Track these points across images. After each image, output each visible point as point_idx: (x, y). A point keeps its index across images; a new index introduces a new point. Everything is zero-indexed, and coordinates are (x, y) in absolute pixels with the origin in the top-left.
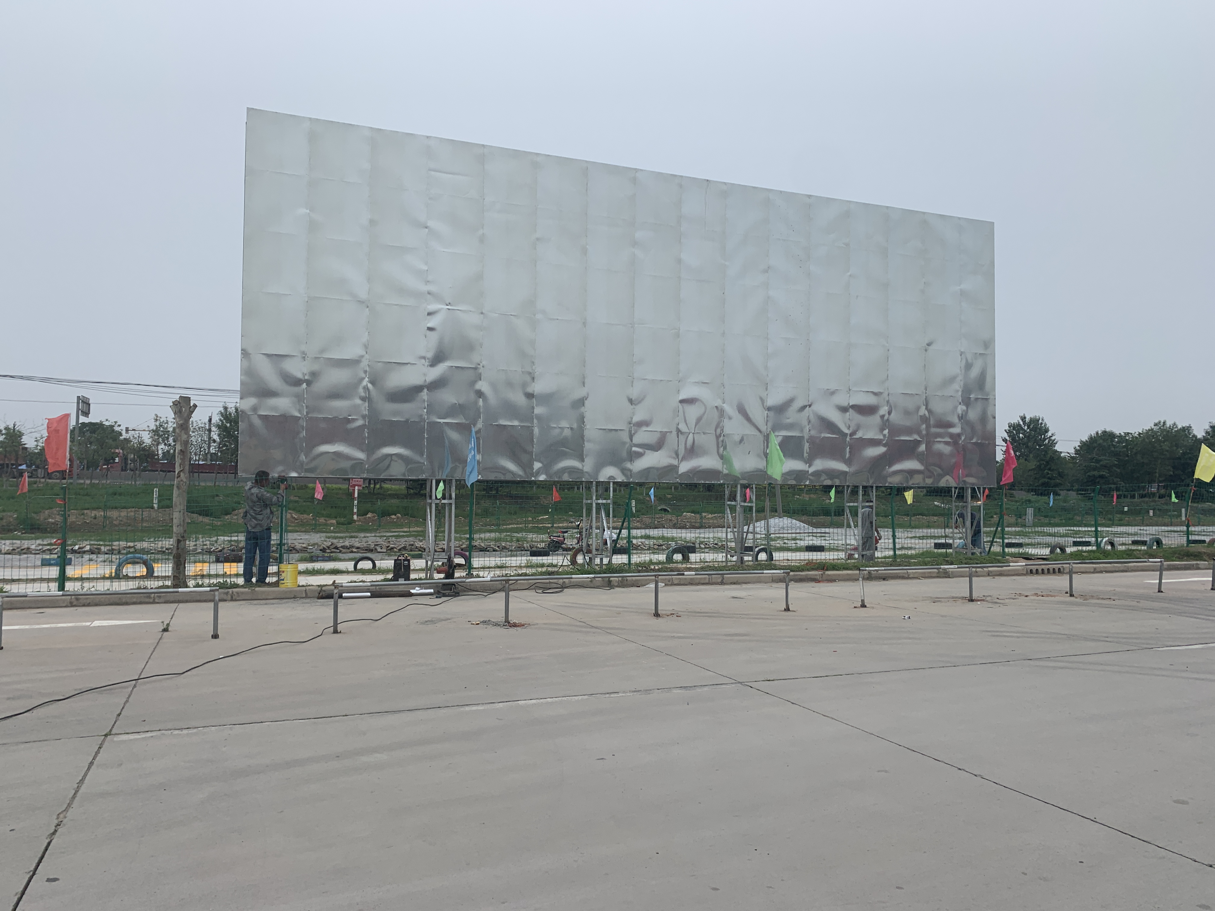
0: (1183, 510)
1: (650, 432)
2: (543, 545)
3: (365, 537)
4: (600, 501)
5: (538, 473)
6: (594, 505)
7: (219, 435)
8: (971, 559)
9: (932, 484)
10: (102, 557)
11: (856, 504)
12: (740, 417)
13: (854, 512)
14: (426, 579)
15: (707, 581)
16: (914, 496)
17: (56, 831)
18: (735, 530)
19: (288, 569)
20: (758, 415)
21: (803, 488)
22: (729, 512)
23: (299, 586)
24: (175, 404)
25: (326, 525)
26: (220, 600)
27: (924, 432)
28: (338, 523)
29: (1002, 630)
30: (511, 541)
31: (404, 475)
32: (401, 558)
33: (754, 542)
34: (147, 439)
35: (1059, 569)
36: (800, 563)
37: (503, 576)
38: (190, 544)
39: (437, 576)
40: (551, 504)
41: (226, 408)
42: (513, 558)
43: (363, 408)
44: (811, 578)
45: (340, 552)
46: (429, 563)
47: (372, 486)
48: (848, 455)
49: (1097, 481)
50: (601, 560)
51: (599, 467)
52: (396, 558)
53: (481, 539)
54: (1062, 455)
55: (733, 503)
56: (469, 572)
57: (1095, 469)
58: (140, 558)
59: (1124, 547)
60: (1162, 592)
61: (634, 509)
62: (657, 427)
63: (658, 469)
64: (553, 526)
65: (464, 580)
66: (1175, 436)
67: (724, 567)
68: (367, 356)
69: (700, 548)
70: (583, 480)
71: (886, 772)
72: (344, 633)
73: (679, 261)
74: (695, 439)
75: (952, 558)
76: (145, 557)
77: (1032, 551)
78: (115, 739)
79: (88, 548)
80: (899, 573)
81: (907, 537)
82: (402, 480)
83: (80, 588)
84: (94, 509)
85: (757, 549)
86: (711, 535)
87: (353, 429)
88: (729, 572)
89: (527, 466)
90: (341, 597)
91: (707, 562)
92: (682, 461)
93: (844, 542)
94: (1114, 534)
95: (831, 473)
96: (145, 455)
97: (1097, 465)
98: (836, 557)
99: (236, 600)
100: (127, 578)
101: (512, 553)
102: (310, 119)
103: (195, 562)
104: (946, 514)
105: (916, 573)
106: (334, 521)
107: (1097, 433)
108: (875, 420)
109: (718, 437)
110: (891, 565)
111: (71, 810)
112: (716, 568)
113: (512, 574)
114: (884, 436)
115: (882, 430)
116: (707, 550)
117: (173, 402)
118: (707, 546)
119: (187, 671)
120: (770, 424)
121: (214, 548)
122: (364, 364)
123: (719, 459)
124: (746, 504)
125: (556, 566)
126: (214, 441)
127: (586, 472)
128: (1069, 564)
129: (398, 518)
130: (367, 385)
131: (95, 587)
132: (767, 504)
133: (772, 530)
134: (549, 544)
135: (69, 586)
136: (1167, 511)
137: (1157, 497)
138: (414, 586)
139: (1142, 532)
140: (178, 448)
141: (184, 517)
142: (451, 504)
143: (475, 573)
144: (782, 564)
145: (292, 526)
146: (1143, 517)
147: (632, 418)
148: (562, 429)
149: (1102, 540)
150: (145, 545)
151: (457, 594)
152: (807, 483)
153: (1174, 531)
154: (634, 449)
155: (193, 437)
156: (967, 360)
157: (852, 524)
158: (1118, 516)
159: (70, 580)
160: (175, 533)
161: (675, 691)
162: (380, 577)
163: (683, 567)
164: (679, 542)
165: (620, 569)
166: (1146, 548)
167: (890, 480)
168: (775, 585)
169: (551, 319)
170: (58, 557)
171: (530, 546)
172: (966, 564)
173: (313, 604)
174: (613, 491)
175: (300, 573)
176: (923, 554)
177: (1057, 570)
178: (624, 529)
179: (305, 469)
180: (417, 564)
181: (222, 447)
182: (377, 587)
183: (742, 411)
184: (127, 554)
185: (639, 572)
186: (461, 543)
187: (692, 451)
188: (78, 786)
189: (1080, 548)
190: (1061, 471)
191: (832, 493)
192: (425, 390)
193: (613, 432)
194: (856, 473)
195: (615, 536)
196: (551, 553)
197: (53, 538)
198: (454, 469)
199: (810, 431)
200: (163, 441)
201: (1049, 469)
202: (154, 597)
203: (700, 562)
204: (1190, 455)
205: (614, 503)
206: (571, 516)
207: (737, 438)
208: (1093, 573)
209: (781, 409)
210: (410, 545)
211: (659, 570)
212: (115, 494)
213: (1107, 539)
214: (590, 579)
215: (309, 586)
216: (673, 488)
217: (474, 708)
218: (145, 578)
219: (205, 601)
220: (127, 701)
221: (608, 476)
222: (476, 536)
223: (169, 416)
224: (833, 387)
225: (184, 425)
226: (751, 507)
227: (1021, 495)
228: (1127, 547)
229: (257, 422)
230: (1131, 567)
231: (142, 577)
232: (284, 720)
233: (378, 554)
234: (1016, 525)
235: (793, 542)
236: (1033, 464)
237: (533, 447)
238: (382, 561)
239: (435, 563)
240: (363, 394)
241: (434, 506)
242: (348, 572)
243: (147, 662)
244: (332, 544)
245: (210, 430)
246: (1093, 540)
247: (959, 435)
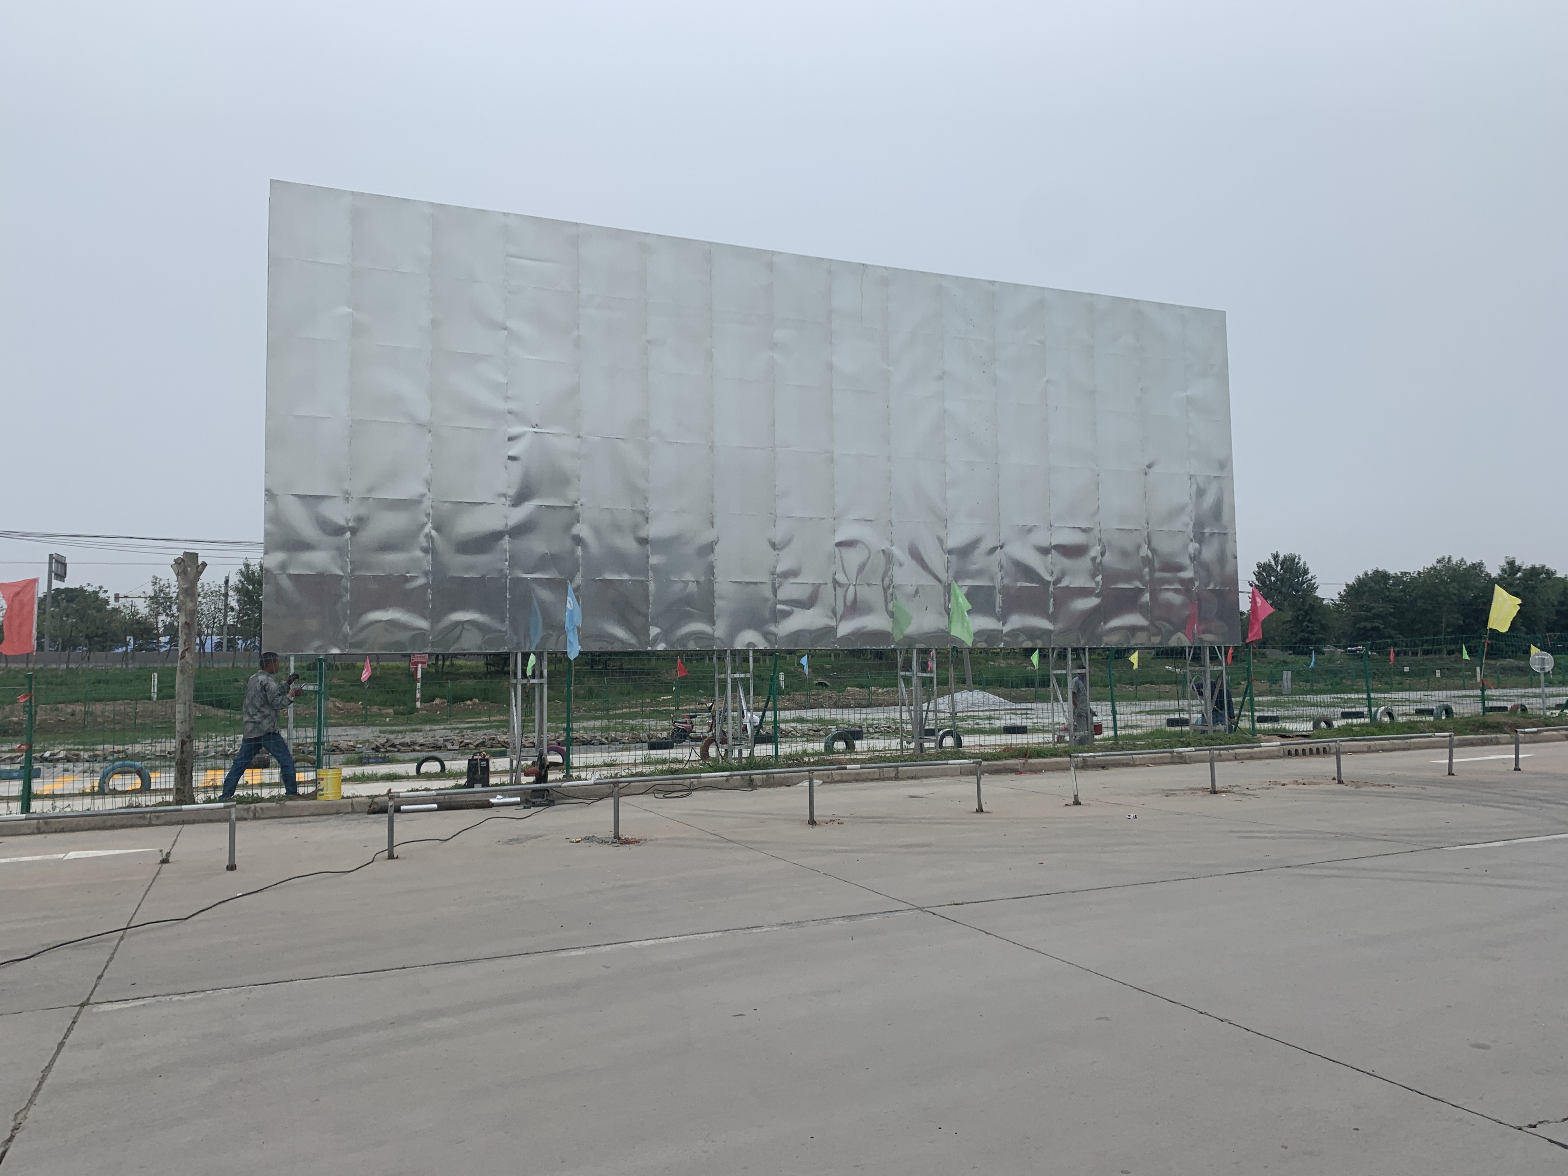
0: (1478, 669)
1: (799, 585)
2: (665, 734)
3: (431, 730)
4: (737, 676)
5: (656, 640)
6: (729, 681)
7: (238, 601)
8: (1212, 739)
9: (1160, 644)
10: (81, 766)
11: (1064, 672)
12: (913, 563)
13: (1062, 682)
14: (511, 784)
15: (877, 776)
16: (1140, 659)
17: (12, 1137)
18: (912, 708)
19: (328, 775)
20: (936, 560)
21: (998, 653)
22: (903, 686)
23: (343, 798)
24: (178, 562)
25: (381, 715)
26: (238, 819)
27: (1147, 578)
28: (396, 713)
29: (1252, 829)
30: (624, 730)
31: (480, 648)
32: (478, 757)
33: (936, 723)
34: (143, 609)
35: (1324, 748)
36: (995, 749)
37: (611, 777)
38: (199, 745)
39: (525, 779)
40: (675, 680)
41: (247, 566)
42: (625, 753)
43: (425, 563)
44: (1010, 769)
45: (398, 751)
46: (515, 763)
47: (440, 663)
48: (1051, 610)
49: (1369, 634)
50: (740, 752)
51: (734, 631)
52: (470, 757)
53: (585, 729)
54: (1325, 602)
55: (908, 674)
56: (568, 773)
57: (1366, 619)
58: (131, 766)
59: (1404, 718)
60: (1453, 775)
61: (782, 684)
62: (808, 578)
63: (810, 632)
64: (678, 709)
65: (559, 784)
66: (1464, 575)
67: (898, 756)
68: (430, 495)
69: (868, 732)
70: (715, 648)
71: (1107, 1019)
72: (403, 859)
73: (830, 367)
74: (858, 593)
75: (1190, 738)
76: (138, 764)
77: (1290, 726)
78: (95, 1010)
79: (62, 755)
80: (1122, 760)
81: (1132, 713)
82: (479, 654)
83: (51, 809)
84: (71, 702)
85: (941, 732)
86: (881, 716)
87: (412, 590)
88: (904, 763)
89: (641, 632)
90: (398, 810)
91: (877, 751)
92: (841, 619)
93: (1050, 720)
94: (1392, 701)
95: (1031, 633)
96: (140, 629)
97: (1369, 614)
98: (1041, 740)
99: (259, 819)
100: (114, 793)
101: (625, 746)
102: (353, 193)
103: (206, 769)
104: (1178, 681)
105: (1144, 758)
106: (391, 711)
107: (1366, 574)
108: (1085, 563)
109: (885, 590)
110: (1112, 749)
111: (33, 1108)
112: (888, 758)
113: (624, 774)
114: (1097, 583)
115: (1094, 576)
116: (876, 735)
117: (175, 561)
118: (877, 730)
119: (192, 916)
120: (951, 573)
121: (232, 750)
122: (427, 504)
123: (888, 617)
124: (924, 675)
125: (681, 762)
126: (232, 609)
127: (718, 638)
128: (1336, 741)
129: (475, 704)
130: (430, 532)
131: (71, 806)
132: (952, 673)
133: (958, 708)
134: (673, 733)
135: (36, 806)
136: (1460, 670)
137: (1445, 653)
138: (494, 794)
139: (1426, 698)
140: (182, 620)
141: (190, 709)
142: (542, 684)
143: (574, 774)
144: (973, 751)
145: (336, 719)
146: (1428, 679)
147: (775, 567)
148: (686, 583)
149: (1377, 711)
150: (138, 748)
151: (551, 803)
152: (1002, 646)
153: (1469, 696)
154: (779, 607)
155: (204, 605)
156: (1198, 485)
157: (1060, 698)
158: (1397, 678)
159: (37, 798)
160: (178, 732)
161: (837, 922)
162: (451, 783)
163: (847, 759)
164: (841, 725)
165: (764, 763)
166: (1432, 718)
167: (1105, 639)
168: (964, 779)
169: (670, 443)
170: (22, 768)
171: (648, 736)
172: (1206, 745)
173: (362, 821)
174: (754, 662)
175: (345, 780)
176: (1152, 733)
177: (1321, 750)
178: (770, 710)
179: (350, 644)
180: (498, 764)
181: (243, 617)
182: (446, 797)
183: (916, 555)
184: (113, 761)
185: (789, 766)
186: (557, 735)
187: (855, 608)
188: (44, 1075)
189: (1350, 721)
190: (1323, 622)
191: (1035, 658)
192: (507, 538)
193: (752, 586)
194: (1062, 632)
195: (757, 719)
196: (675, 744)
197: (16, 742)
198: (545, 639)
199: (1002, 578)
200: (165, 611)
201: (1309, 621)
202: (150, 818)
203: (868, 751)
204: (1483, 600)
205: (755, 677)
206: (702, 695)
207: (911, 590)
208: (1367, 752)
209: (965, 552)
210: (490, 739)
211: (814, 764)
212: (99, 682)
213: (1383, 708)
214: (725, 778)
215: (357, 797)
216: (833, 655)
217: (574, 953)
218: (138, 793)
219: (219, 821)
220: (111, 958)
221: (746, 643)
222: (575, 725)
223: (170, 579)
224: (1029, 522)
225: (190, 590)
226: (932, 678)
227: (1275, 654)
228: (1408, 717)
229: (285, 583)
230: (1414, 743)
231: (134, 792)
232: (322, 977)
233: (447, 753)
234: (1270, 693)
235: (987, 722)
236: (1288, 615)
237: (648, 607)
238: (453, 762)
239: (523, 763)
240: (425, 544)
241: (519, 687)
242: (408, 777)
243: (139, 905)
244: (388, 741)
245: (226, 595)
246: (1365, 710)
247: (1191, 581)
